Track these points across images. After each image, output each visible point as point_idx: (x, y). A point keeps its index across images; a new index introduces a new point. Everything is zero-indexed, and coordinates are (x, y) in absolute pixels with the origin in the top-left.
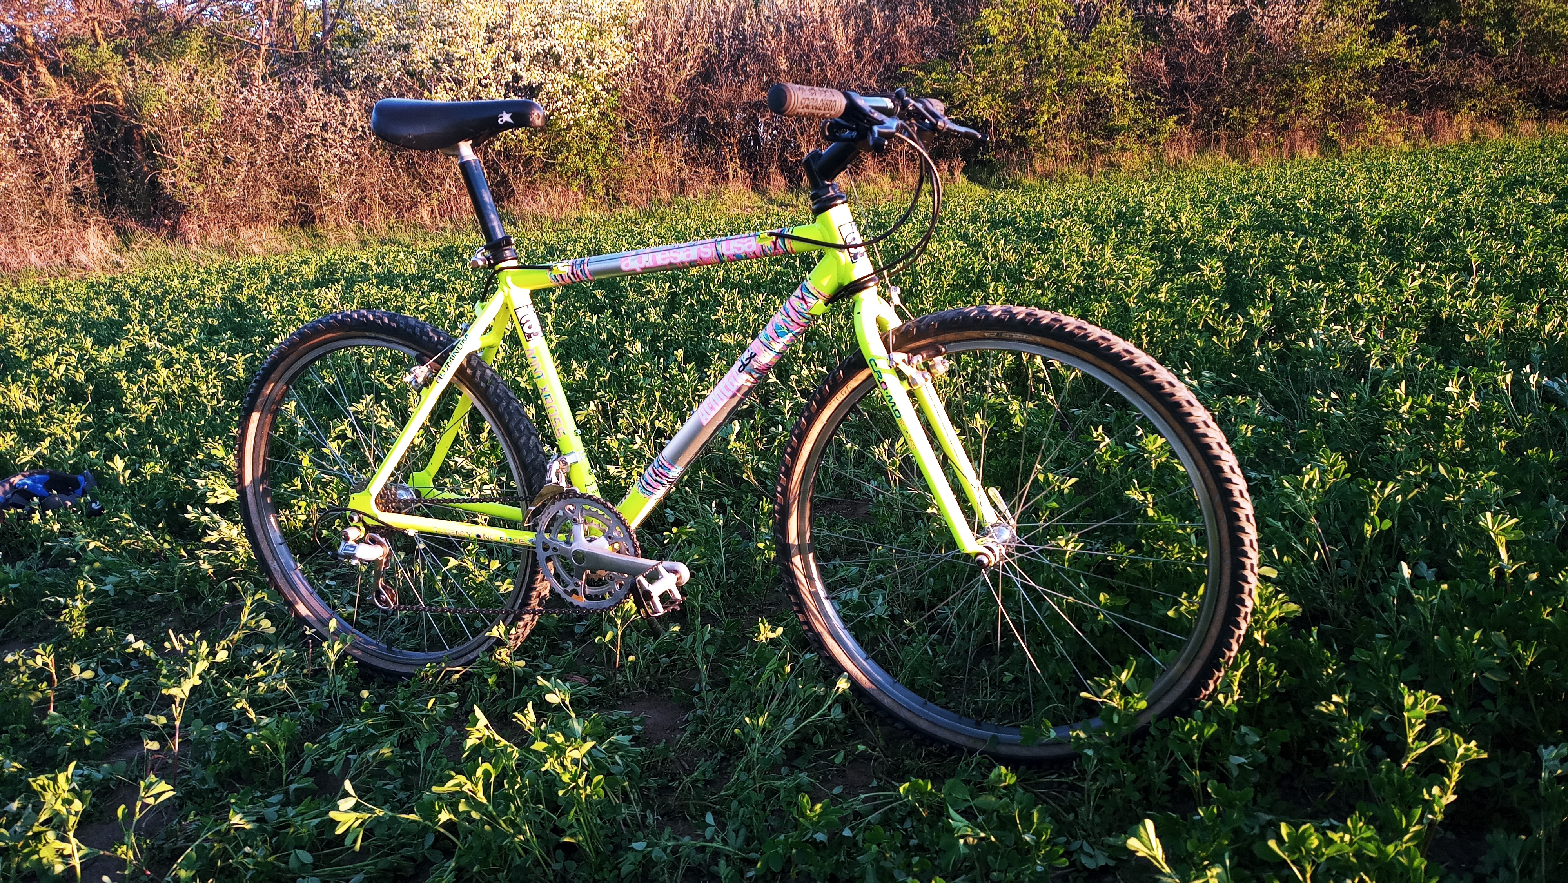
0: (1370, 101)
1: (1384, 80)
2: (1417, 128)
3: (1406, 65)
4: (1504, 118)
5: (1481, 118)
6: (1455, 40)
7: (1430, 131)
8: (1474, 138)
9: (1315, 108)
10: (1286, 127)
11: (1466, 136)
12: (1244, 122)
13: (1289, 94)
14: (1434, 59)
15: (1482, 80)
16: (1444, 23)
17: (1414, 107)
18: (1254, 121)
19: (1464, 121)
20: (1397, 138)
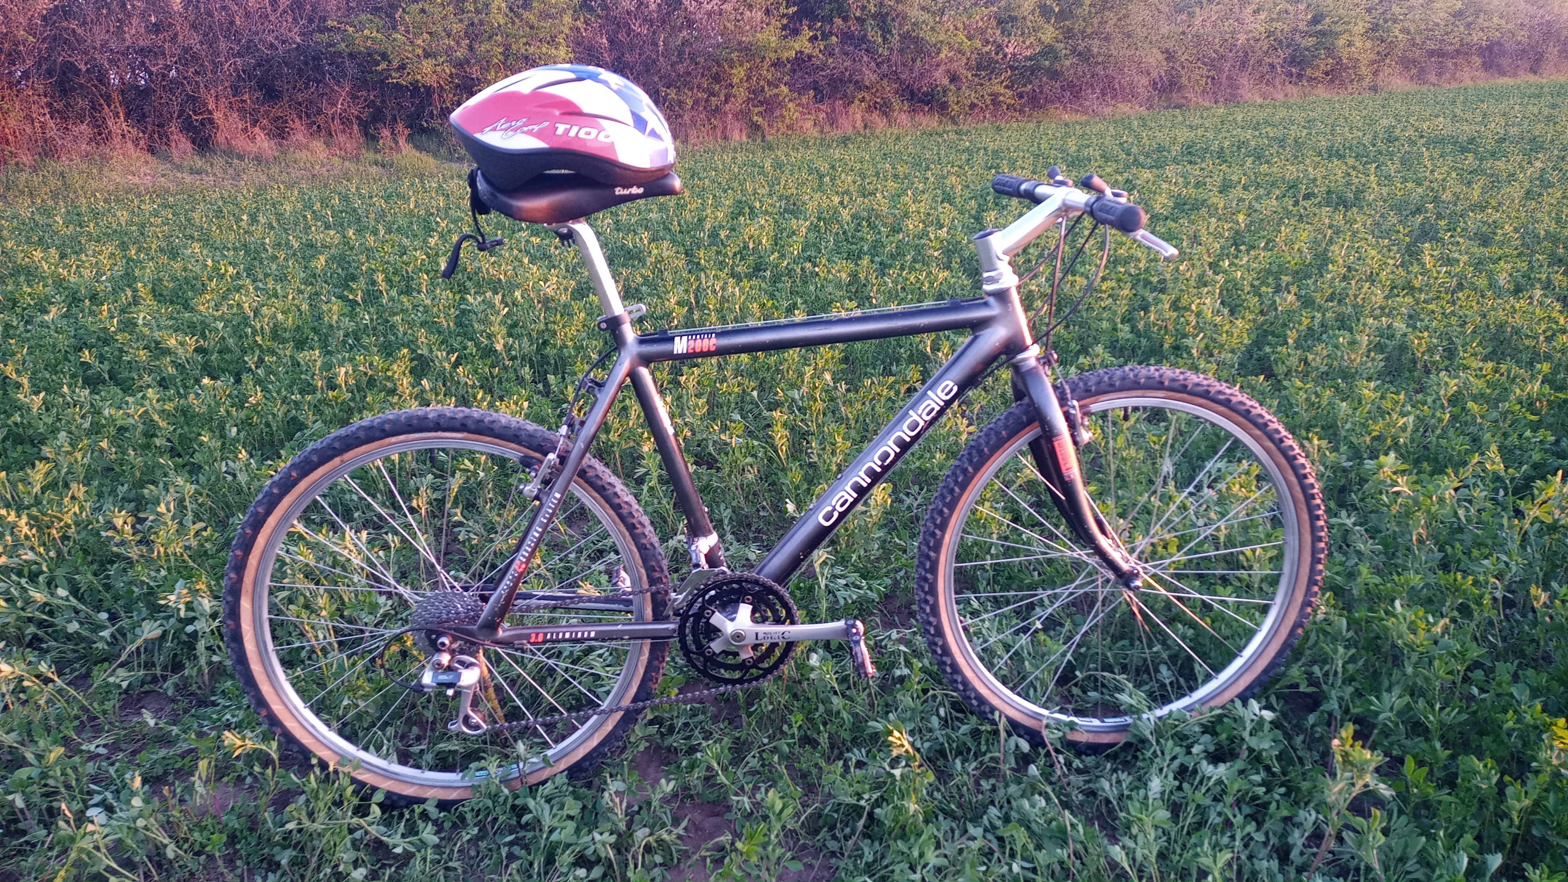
0: (785, 89)
1: (794, 71)
2: (822, 115)
3: (810, 57)
4: (884, 109)
5: (870, 110)
6: (847, 37)
7: (833, 121)
8: (865, 127)
9: (741, 93)
10: (717, 109)
11: (859, 124)
12: (681, 103)
13: (716, 78)
14: (831, 55)
15: (870, 76)
16: (838, 21)
17: (819, 98)
18: (690, 102)
19: (857, 112)
20: (809, 124)
